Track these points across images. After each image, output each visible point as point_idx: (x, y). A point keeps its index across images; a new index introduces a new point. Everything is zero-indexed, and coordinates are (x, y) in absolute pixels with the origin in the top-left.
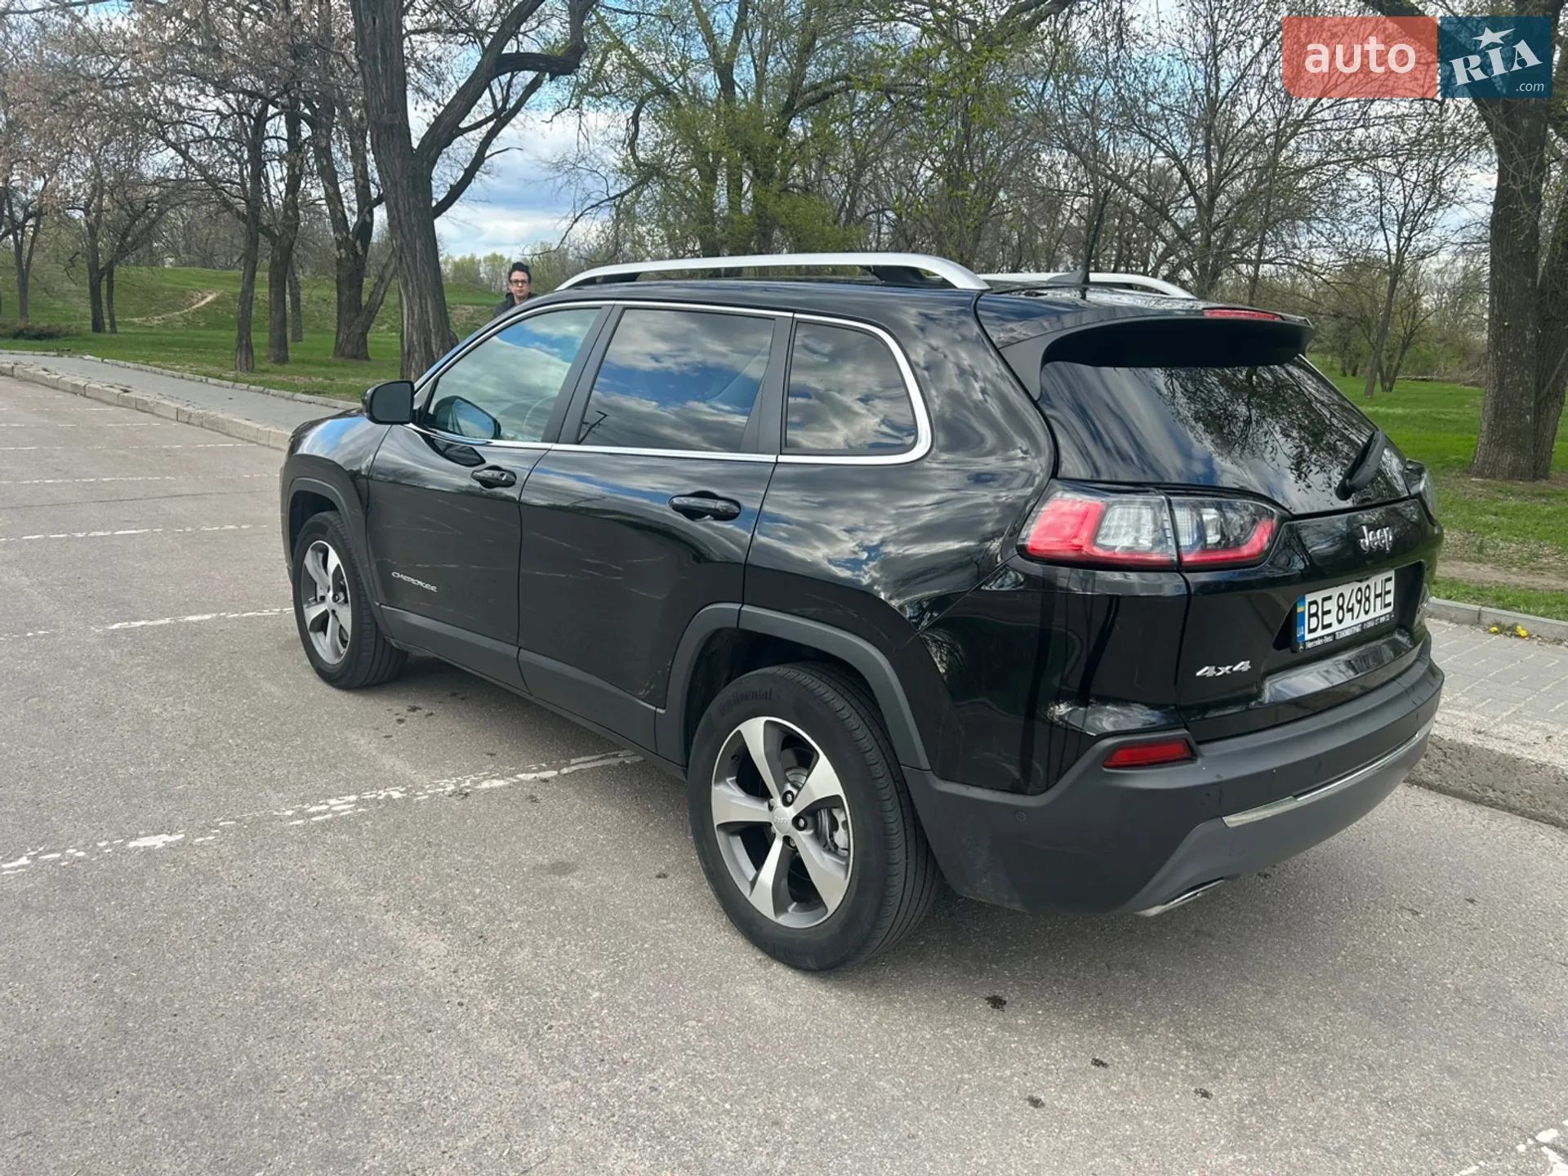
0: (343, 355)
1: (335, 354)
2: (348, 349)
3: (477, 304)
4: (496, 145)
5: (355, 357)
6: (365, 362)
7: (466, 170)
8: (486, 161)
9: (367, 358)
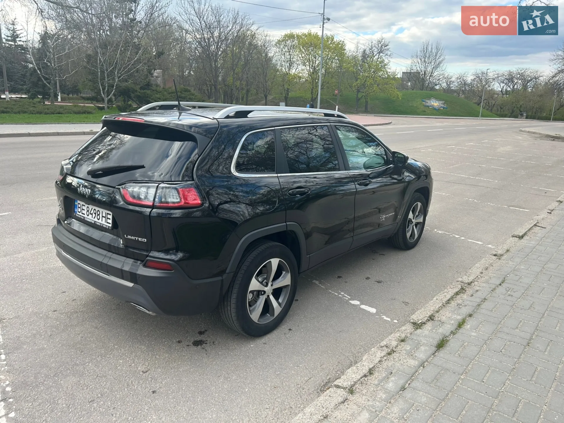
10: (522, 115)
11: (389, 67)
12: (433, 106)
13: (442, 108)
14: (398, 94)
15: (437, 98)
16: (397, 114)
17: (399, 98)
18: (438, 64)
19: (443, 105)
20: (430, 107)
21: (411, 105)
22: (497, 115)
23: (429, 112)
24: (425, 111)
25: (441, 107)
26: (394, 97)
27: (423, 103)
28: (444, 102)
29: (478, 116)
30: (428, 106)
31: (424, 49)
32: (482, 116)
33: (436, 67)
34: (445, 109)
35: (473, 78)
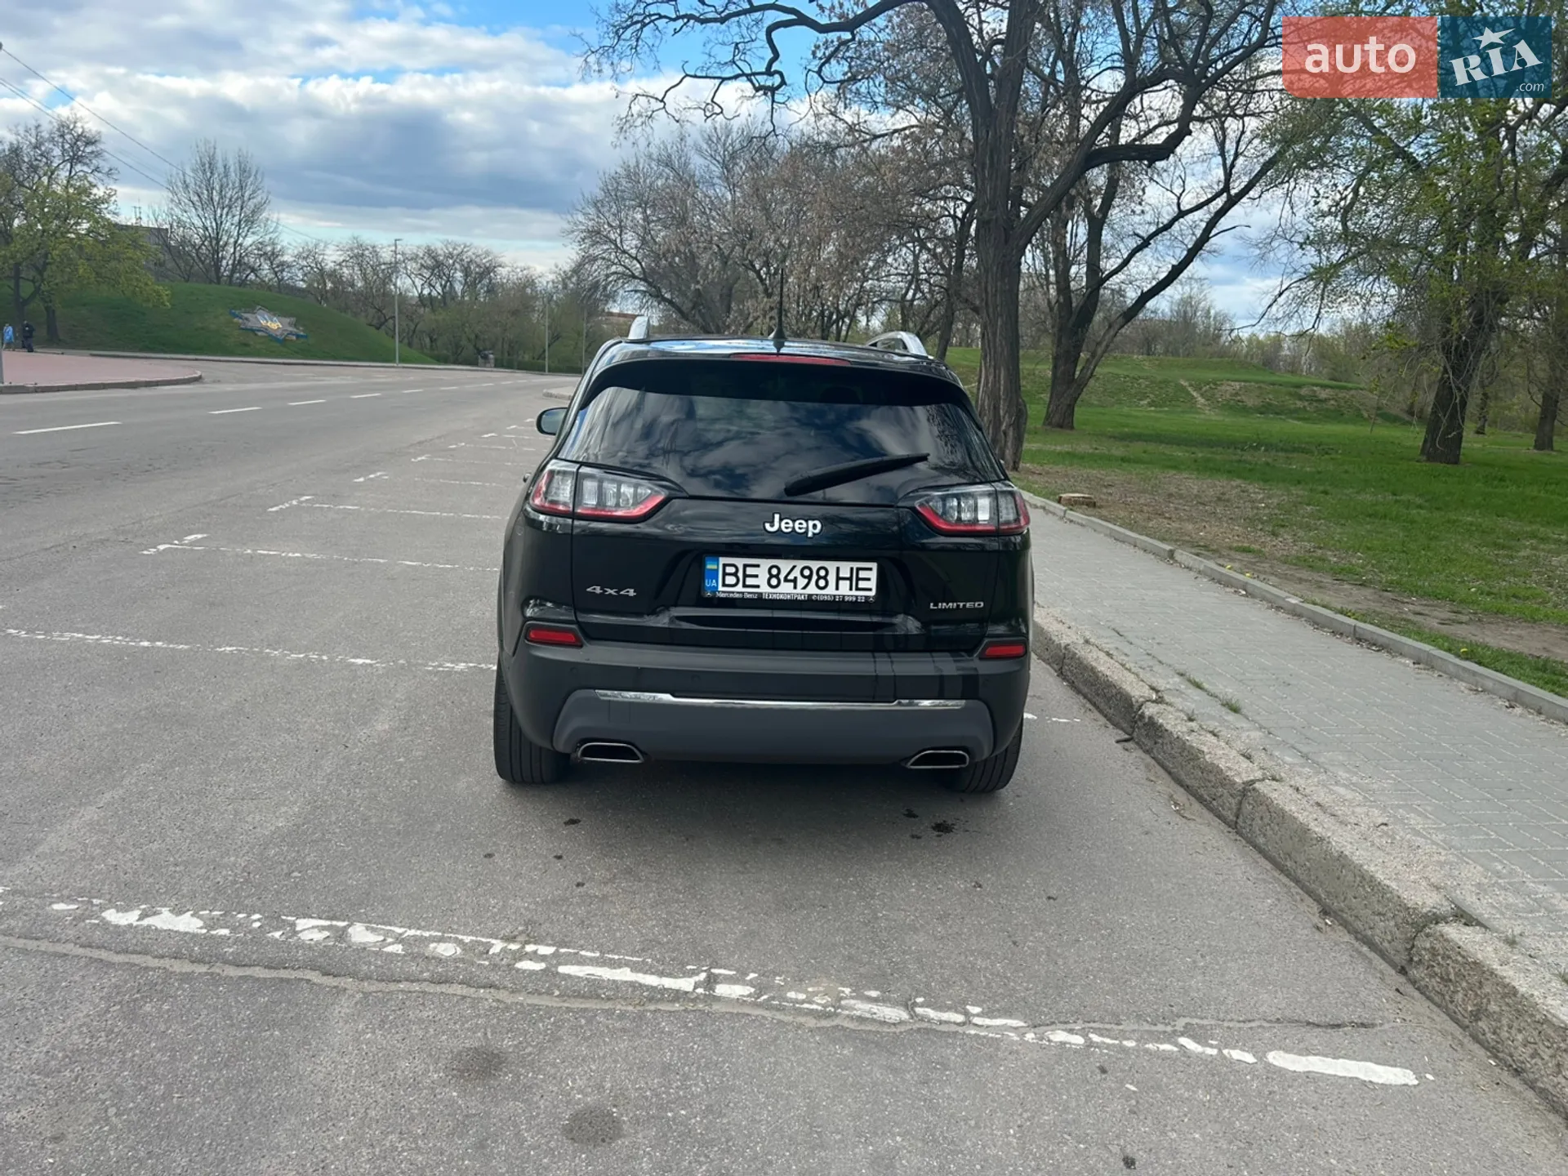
0: (1050, 424)
1: (1044, 424)
2: (1056, 419)
3: (1245, 381)
4: (1224, 223)
5: (1061, 426)
6: (1068, 431)
7: (1189, 251)
8: (1212, 240)
9: (1072, 428)
10: (485, 357)
11: (112, 207)
12: (266, 329)
13: (294, 338)
14: (157, 292)
15: (276, 310)
16: (165, 352)
17: (163, 304)
18: (253, 212)
19: (294, 330)
20: (260, 334)
21: (199, 325)
22: (431, 357)
23: (258, 346)
24: (246, 345)
25: (291, 333)
26: (148, 300)
27: (236, 320)
28: (293, 319)
29: (393, 361)
30: (252, 330)
31: (204, 165)
32: (402, 360)
33: (249, 221)
34: (302, 340)
35: (342, 259)
